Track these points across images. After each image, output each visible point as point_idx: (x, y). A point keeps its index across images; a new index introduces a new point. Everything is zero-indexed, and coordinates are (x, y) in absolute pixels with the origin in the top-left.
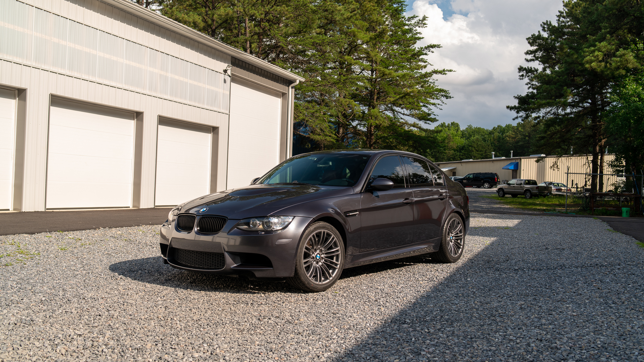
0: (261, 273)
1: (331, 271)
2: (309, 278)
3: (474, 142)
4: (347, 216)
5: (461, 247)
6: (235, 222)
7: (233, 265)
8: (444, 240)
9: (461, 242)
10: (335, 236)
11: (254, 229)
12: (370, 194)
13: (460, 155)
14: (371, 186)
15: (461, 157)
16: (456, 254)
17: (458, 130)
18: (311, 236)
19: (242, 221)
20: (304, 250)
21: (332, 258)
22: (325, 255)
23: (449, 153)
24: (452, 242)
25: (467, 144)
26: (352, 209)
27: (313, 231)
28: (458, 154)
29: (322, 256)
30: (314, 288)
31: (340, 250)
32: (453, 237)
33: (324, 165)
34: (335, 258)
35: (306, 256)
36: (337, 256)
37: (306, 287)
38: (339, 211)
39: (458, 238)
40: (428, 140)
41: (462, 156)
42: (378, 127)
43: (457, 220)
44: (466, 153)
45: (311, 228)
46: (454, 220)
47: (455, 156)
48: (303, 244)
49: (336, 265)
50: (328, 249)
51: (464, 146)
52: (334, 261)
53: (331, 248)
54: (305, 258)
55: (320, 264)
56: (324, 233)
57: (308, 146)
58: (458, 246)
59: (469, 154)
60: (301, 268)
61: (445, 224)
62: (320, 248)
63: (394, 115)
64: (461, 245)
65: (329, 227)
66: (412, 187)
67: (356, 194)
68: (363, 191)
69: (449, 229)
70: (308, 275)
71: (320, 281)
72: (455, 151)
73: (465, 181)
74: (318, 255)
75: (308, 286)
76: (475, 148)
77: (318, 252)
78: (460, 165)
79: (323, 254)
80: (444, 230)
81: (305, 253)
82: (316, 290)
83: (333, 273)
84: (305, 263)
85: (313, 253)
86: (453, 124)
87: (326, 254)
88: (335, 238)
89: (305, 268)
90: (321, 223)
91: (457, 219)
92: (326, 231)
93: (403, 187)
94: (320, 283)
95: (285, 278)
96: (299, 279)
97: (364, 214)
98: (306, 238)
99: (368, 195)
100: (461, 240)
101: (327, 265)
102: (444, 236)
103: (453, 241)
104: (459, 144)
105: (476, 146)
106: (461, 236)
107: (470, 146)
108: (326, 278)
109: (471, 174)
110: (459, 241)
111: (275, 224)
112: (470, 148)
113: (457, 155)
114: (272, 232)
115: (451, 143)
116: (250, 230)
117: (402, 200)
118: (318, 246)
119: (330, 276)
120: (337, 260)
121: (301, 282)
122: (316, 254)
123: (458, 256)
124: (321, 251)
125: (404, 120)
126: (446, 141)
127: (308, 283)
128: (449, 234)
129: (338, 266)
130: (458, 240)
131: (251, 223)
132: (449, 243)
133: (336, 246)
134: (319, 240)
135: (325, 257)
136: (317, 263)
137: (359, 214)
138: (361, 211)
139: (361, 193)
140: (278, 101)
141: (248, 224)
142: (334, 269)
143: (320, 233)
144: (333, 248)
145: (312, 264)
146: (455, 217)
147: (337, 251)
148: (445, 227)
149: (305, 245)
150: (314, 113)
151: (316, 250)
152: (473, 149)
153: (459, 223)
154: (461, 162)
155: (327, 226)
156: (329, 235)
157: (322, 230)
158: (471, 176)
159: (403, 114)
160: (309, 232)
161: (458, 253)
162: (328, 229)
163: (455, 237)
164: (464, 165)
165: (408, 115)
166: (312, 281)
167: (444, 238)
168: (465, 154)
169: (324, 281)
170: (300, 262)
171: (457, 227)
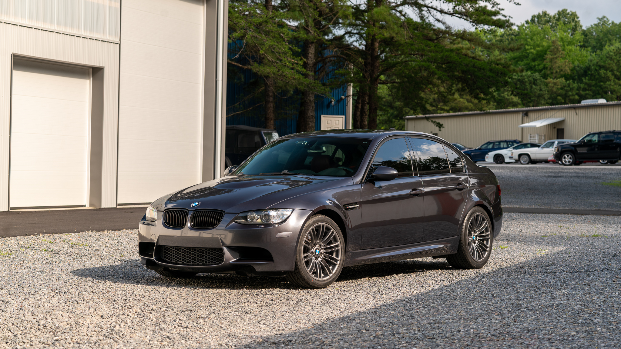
0: (261, 267)
1: (331, 267)
2: (309, 273)
3: (611, 59)
4: (346, 209)
5: (488, 249)
6: (234, 216)
7: (232, 259)
8: (463, 240)
9: (487, 243)
10: (335, 230)
11: (253, 223)
12: (371, 184)
13: (579, 89)
14: (372, 175)
15: (582, 93)
16: (480, 258)
17: (574, 29)
18: (310, 229)
19: (240, 215)
20: (304, 244)
21: (331, 253)
22: (325, 251)
23: (555, 84)
24: (475, 243)
25: (595, 62)
26: (352, 202)
27: (312, 225)
28: (575, 85)
29: (322, 251)
30: (314, 283)
31: (340, 245)
32: (476, 236)
33: (316, 150)
34: (334, 254)
35: (306, 250)
36: (337, 252)
37: (306, 282)
38: (338, 203)
39: (483, 239)
40: (491, 70)
41: (585, 89)
42: (388, 43)
43: (481, 216)
44: (594, 83)
45: (311, 221)
46: (477, 216)
47: (567, 91)
48: (303, 237)
49: (336, 261)
50: (327, 244)
51: (588, 69)
52: (334, 256)
53: (330, 243)
54: (304, 253)
55: (319, 259)
56: (323, 226)
57: (240, 79)
58: (483, 248)
59: (600, 86)
60: (301, 262)
61: (464, 220)
62: (319, 242)
63: (422, 18)
64: (487, 247)
65: (329, 221)
66: (422, 175)
67: (356, 184)
68: (363, 182)
69: (470, 226)
70: (308, 270)
71: (320, 277)
72: (567, 79)
73: (580, 150)
74: (318, 250)
75: (308, 281)
76: (612, 71)
77: (317, 246)
78: (572, 113)
79: (322, 249)
80: (464, 227)
81: (305, 247)
82: (316, 286)
83: (333, 269)
84: (305, 257)
85: (312, 248)
86: (562, 14)
87: (325, 249)
88: (335, 233)
89: (306, 262)
90: (320, 217)
91: (482, 213)
92: (325, 225)
93: (410, 175)
94: (320, 279)
95: (285, 272)
96: (300, 273)
97: (366, 207)
98: (306, 232)
99: (369, 186)
100: (487, 240)
101: (326, 260)
102: (463, 235)
103: (477, 242)
104: (576, 63)
105: (615, 68)
106: (488, 235)
107: (601, 67)
108: (326, 275)
109: (594, 134)
110: (485, 243)
111: (274, 217)
112: (602, 71)
113: (572, 89)
114: (271, 225)
115: (560, 62)
116: (248, 223)
117: (407, 192)
118: (317, 240)
119: (330, 273)
120: (337, 256)
121: (302, 277)
122: (315, 249)
123: (483, 261)
124: (320, 245)
125: (444, 23)
126: (549, 56)
127: (308, 278)
128: (470, 233)
129: (338, 262)
130: (483, 240)
131: (249, 216)
132: (470, 244)
133: (335, 240)
134: (318, 235)
135: (325, 252)
136: (317, 258)
137: (359, 207)
138: (361, 203)
139: (361, 183)
140: (201, 10)
141: (245, 218)
142: (334, 265)
143: (319, 226)
144: (332, 243)
145: (311, 259)
146: (479, 211)
147: (337, 246)
148: (464, 224)
149: (305, 239)
150: (260, 24)
151: (315, 245)
152: (609, 74)
153: (483, 220)
154: (575, 108)
155: (326, 220)
156: (328, 229)
157: (322, 224)
158: (595, 138)
159: (442, 12)
160: (308, 225)
161: (483, 257)
162: (327, 222)
163: (479, 237)
164: (581, 112)
165: (452, 15)
166: (312, 276)
167: (463, 238)
168: (589, 85)
169: (323, 277)
170: (300, 256)
171: (481, 224)
